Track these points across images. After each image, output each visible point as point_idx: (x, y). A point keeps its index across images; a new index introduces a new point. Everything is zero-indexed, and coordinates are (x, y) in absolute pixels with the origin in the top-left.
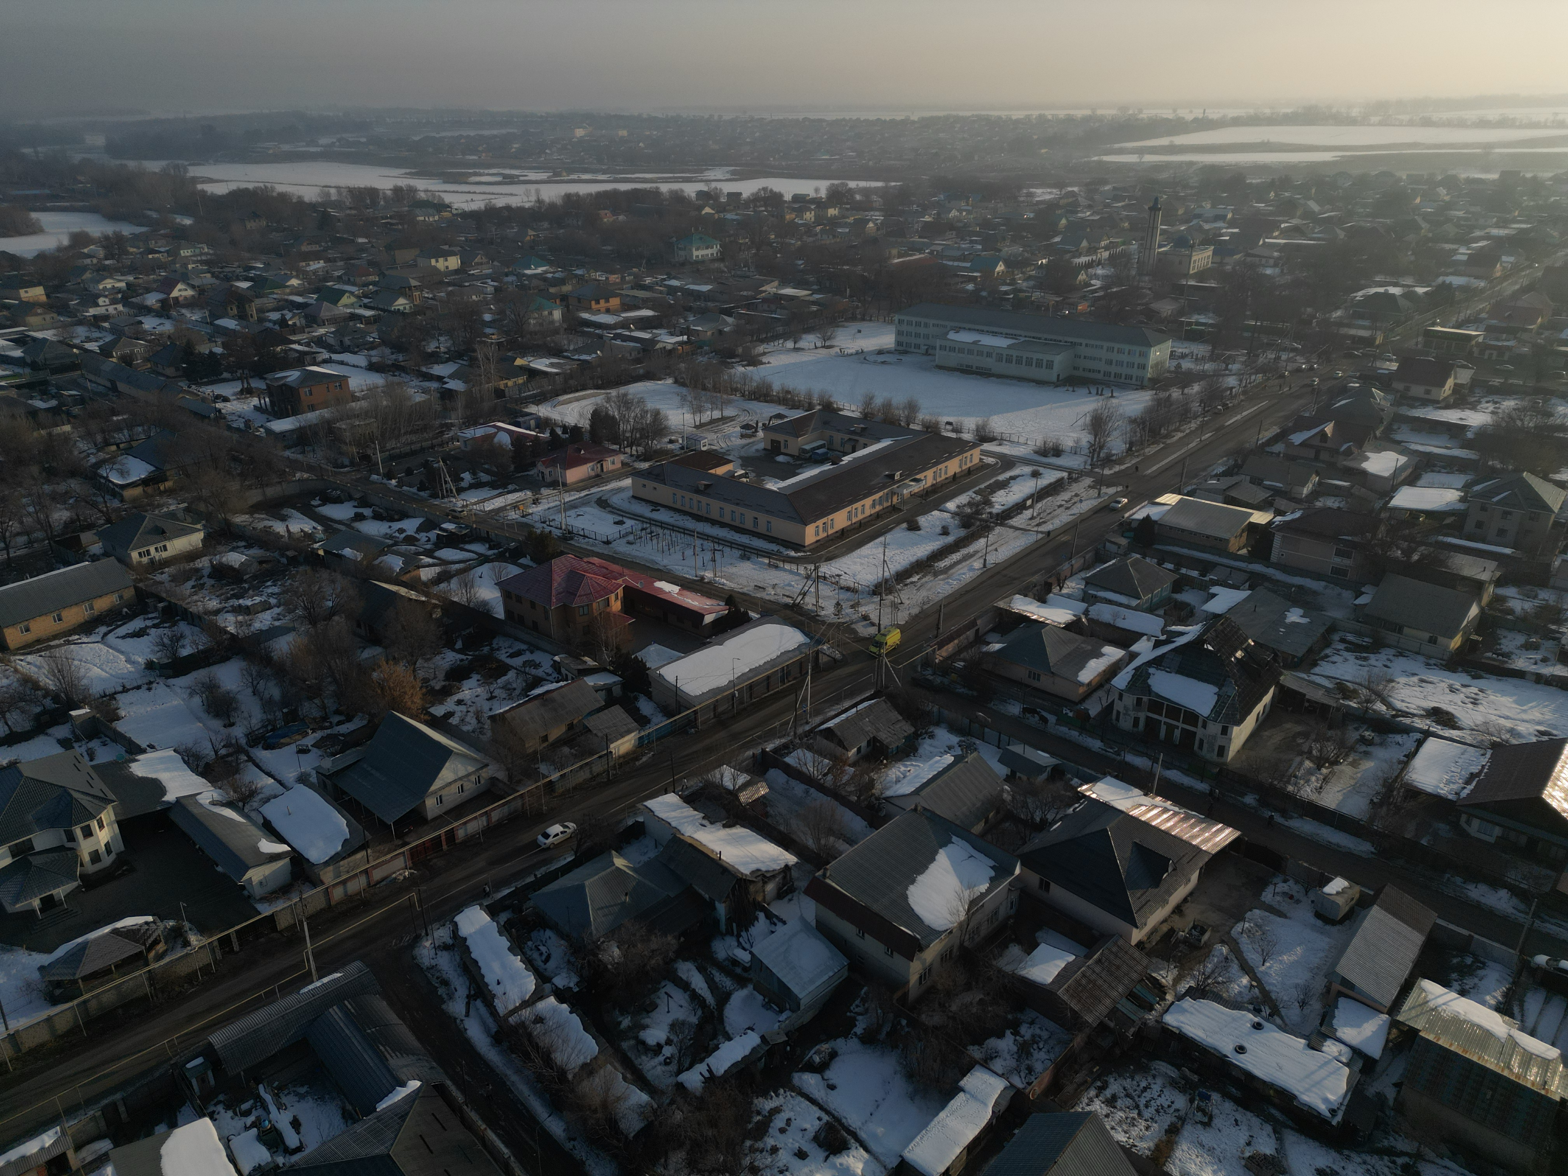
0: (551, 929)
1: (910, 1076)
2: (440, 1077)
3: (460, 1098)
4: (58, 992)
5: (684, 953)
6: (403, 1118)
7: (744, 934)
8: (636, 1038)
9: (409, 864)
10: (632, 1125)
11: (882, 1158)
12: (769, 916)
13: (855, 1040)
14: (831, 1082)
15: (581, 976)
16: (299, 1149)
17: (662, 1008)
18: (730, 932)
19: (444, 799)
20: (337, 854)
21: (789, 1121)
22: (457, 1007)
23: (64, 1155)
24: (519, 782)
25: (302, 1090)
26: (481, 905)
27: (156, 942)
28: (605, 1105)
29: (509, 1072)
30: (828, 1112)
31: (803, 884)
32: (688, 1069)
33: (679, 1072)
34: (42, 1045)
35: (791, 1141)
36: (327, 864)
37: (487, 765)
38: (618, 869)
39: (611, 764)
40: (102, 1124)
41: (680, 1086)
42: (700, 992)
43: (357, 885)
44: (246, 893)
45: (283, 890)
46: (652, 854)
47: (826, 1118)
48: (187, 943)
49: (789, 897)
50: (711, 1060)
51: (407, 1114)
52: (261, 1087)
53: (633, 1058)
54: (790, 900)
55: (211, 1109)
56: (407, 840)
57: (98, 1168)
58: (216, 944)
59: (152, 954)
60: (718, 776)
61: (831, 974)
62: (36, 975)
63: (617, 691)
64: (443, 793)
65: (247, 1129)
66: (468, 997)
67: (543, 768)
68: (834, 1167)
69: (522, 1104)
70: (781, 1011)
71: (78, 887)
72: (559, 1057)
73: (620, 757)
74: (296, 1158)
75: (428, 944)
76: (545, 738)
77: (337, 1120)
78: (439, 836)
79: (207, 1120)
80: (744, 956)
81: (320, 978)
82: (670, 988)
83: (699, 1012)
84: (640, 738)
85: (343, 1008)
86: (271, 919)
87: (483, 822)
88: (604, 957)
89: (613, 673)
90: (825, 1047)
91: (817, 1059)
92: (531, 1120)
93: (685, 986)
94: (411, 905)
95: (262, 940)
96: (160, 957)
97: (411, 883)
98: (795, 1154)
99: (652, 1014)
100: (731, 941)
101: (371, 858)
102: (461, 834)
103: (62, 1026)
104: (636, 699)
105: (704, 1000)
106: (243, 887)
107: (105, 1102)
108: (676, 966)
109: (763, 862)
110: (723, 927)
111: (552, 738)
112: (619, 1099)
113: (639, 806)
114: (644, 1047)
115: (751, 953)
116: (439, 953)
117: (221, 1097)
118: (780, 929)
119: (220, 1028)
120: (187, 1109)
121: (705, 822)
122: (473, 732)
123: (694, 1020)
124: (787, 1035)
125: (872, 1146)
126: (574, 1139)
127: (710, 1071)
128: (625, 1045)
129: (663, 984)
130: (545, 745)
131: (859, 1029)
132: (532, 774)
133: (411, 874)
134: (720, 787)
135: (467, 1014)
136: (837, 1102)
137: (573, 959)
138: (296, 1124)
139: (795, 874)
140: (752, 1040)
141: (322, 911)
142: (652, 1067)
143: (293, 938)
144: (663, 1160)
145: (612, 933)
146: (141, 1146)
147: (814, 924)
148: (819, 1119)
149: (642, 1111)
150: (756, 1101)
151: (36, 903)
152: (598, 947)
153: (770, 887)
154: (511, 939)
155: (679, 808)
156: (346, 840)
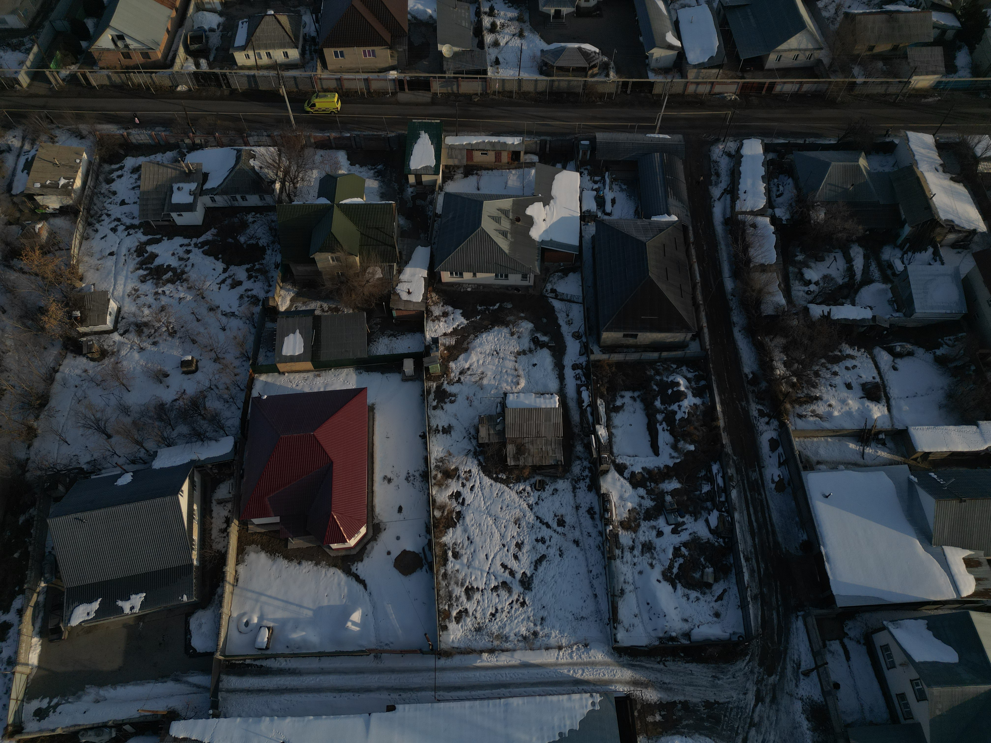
0: (793, 179)
1: (950, 396)
2: (688, 222)
3: (692, 240)
4: (544, 68)
5: (862, 242)
6: (661, 230)
7: (910, 254)
8: (800, 269)
9: (738, 92)
10: (768, 310)
11: (895, 420)
12: (936, 254)
13: (932, 356)
14: (896, 366)
15: (792, 217)
16: (609, 214)
17: (827, 262)
18: (901, 247)
19: (782, 59)
20: (703, 63)
21: (854, 367)
22: (716, 192)
23: (519, 153)
24: (835, 71)
25: (624, 187)
26: (762, 141)
27: (594, 66)
28: (760, 291)
29: (722, 242)
30: (881, 378)
31: (976, 248)
32: (817, 304)
33: (811, 302)
34: (529, 93)
35: (849, 377)
36: (695, 66)
37: (821, 49)
38: (859, 166)
39: (904, 91)
40: (538, 148)
41: (806, 310)
42: (856, 269)
43: (703, 89)
44: (647, 61)
45: (665, 71)
46: (887, 169)
47: (878, 380)
48: (607, 75)
49: (960, 250)
50: (834, 309)
51: (663, 230)
52: (607, 173)
53: (791, 278)
54: (959, 253)
55: (582, 170)
56: (745, 75)
57: (530, 167)
58: (621, 83)
59: (590, 72)
60: (976, 140)
61: (948, 312)
62: (539, 54)
63: (950, 34)
64: (784, 54)
65: (592, 190)
66: (725, 190)
67: (856, 70)
68: (863, 404)
69: (719, 262)
70: (897, 311)
71: (573, 12)
72: (752, 252)
73: (914, 89)
74: (606, 217)
75: (721, 147)
76: (871, 48)
77: (632, 212)
78: (765, 83)
79: (578, 174)
80: (899, 266)
81: (659, 133)
82: (839, 256)
83: (846, 280)
84: (939, 83)
85: (662, 157)
86: (652, 84)
87: (795, 88)
88: (813, 214)
89: (958, 17)
90: (909, 347)
91: (898, 349)
92: (719, 273)
93: (849, 260)
94: (725, 119)
95: (643, 94)
96: (593, 76)
97: (732, 104)
98: (845, 384)
99: (818, 263)
100: (898, 253)
101: (719, 76)
102: (778, 88)
103: (541, 87)
104: (959, 48)
105: (855, 275)
106: (647, 57)
107: (543, 138)
108: (852, 245)
109: (960, 218)
110: (900, 241)
111: (877, 50)
112: (769, 293)
113: (902, 132)
114: (800, 277)
115: (906, 267)
116: (724, 156)
117: (589, 167)
118: (937, 266)
119: (603, 132)
120: (572, 164)
121: (940, 169)
122: (828, 19)
123: (840, 281)
124: (890, 325)
125: (894, 411)
126: (734, 296)
127: (829, 313)
128: (791, 269)
129: (837, 251)
130: (869, 53)
131: (939, 352)
132: (846, 71)
133: (735, 99)
134: (971, 149)
135: (719, 199)
136: (891, 378)
137: (794, 204)
138: (613, 201)
139: (976, 238)
140: (867, 314)
141: (679, 94)
142: (798, 290)
143: (656, 103)
144: (772, 336)
145: (827, 203)
146: (548, 168)
147: (963, 276)
148: (874, 378)
149: (777, 307)
150: (843, 345)
151: (552, 11)
152: (813, 207)
153: (951, 237)
154: (767, 171)
155: (929, 148)
156: (712, 57)
